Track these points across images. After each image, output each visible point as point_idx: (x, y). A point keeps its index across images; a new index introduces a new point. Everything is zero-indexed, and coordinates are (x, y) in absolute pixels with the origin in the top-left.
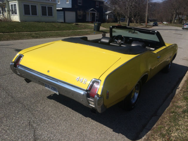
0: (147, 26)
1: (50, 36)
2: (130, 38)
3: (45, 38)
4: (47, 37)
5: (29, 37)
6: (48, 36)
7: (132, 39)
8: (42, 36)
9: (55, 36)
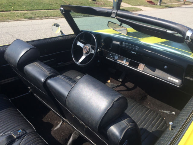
0: (185, 3)
1: (48, 17)
2: (115, 42)
3: (41, 19)
4: (44, 18)
5: (20, 18)
6: (47, 16)
7: (118, 43)
8: (38, 17)
9: (57, 16)
